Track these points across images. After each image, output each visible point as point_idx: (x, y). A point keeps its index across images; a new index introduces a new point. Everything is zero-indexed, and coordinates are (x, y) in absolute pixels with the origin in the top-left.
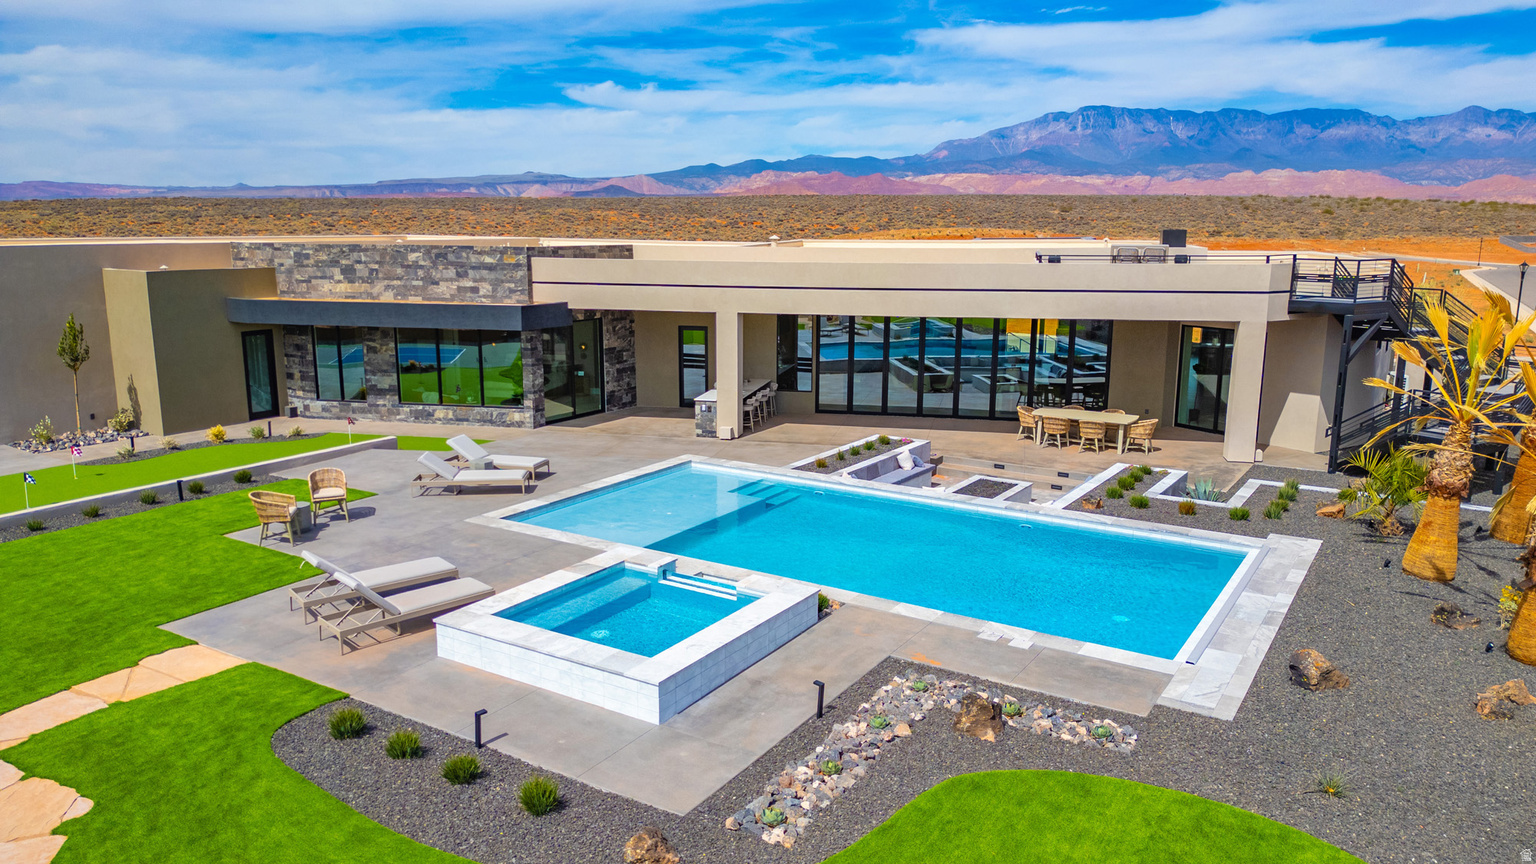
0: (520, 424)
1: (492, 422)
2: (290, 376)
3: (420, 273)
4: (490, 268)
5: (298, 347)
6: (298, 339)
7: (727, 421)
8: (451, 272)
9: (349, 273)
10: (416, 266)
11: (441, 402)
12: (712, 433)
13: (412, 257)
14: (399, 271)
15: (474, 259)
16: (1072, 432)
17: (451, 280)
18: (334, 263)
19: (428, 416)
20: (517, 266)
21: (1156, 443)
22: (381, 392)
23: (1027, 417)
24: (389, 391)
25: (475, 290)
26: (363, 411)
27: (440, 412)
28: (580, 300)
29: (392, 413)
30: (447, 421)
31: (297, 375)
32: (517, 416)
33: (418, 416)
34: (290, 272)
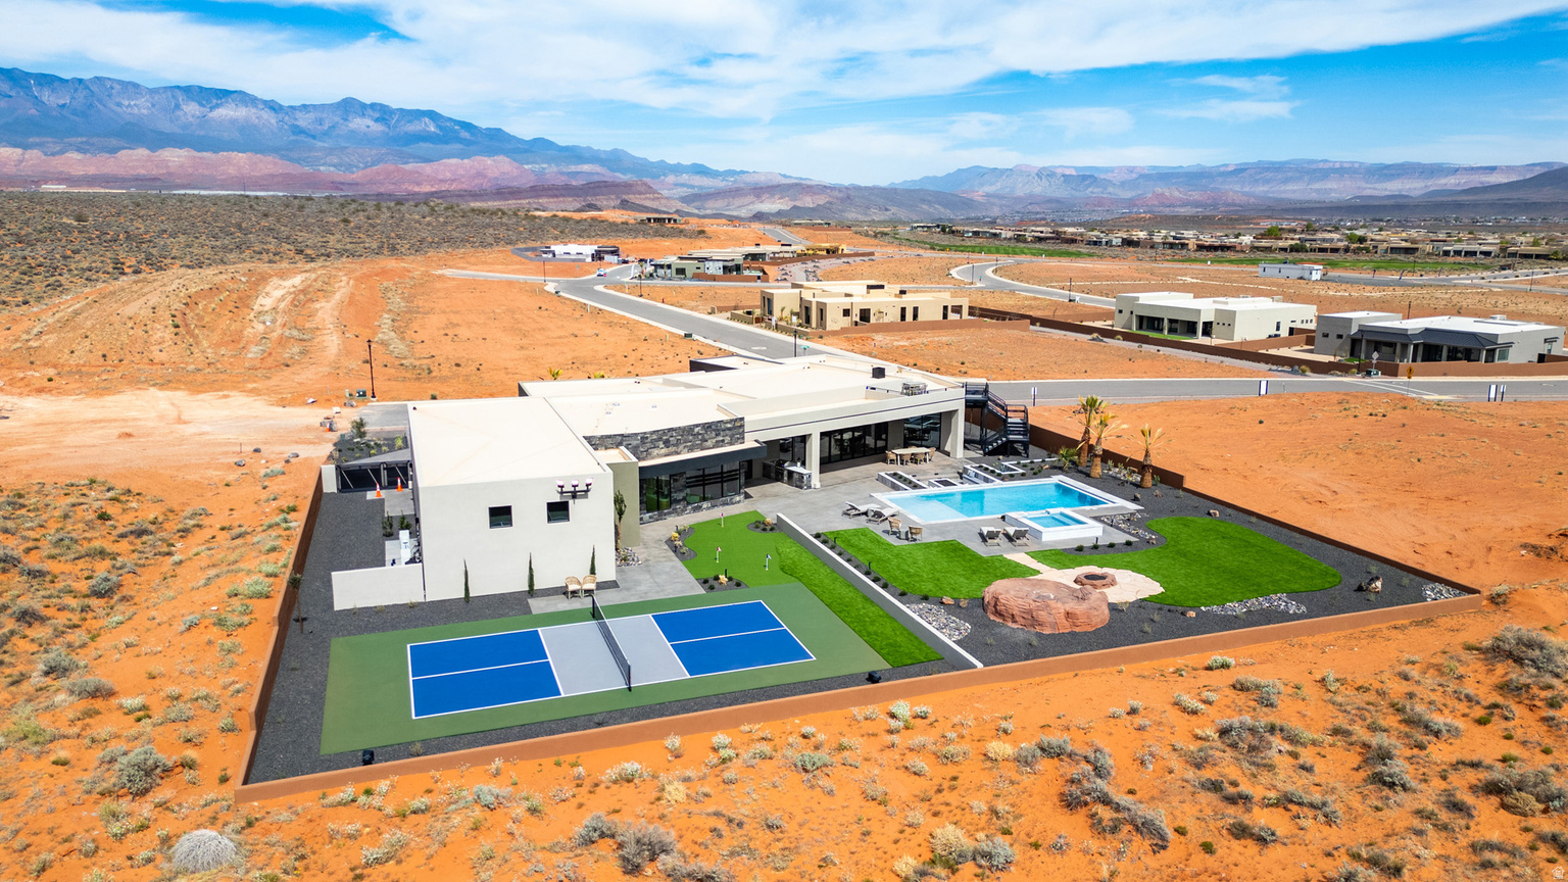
0: (739, 502)
1: (727, 504)
3: (700, 437)
4: (729, 429)
8: (713, 435)
9: (667, 443)
10: (698, 434)
11: (704, 501)
12: (810, 487)
13: (696, 430)
14: (691, 438)
15: (723, 426)
17: (713, 438)
19: (699, 508)
20: (740, 427)
22: (678, 502)
23: (892, 454)
25: (723, 442)
26: (669, 513)
27: (705, 505)
28: (761, 437)
29: (682, 512)
30: (708, 508)
32: (738, 498)
33: (695, 510)
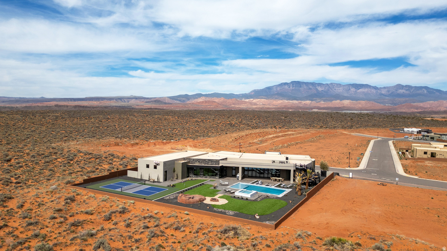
0: (217, 178)
1: (214, 178)
2: (190, 173)
4: (215, 162)
5: (192, 170)
6: (192, 169)
7: (240, 179)
8: (211, 162)
9: (199, 162)
10: (207, 161)
11: (208, 176)
12: (238, 180)
13: (206, 160)
14: (205, 162)
15: (213, 161)
16: (276, 180)
18: (197, 161)
19: (207, 177)
20: (218, 161)
21: (284, 181)
22: (201, 175)
23: (272, 178)
24: (203, 174)
25: (213, 164)
26: (199, 177)
27: (208, 177)
28: (224, 165)
29: (202, 177)
30: (209, 178)
31: (191, 173)
32: (217, 177)
33: (205, 177)
34: (192, 161)
